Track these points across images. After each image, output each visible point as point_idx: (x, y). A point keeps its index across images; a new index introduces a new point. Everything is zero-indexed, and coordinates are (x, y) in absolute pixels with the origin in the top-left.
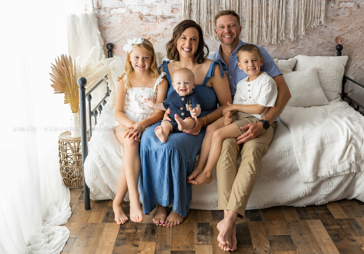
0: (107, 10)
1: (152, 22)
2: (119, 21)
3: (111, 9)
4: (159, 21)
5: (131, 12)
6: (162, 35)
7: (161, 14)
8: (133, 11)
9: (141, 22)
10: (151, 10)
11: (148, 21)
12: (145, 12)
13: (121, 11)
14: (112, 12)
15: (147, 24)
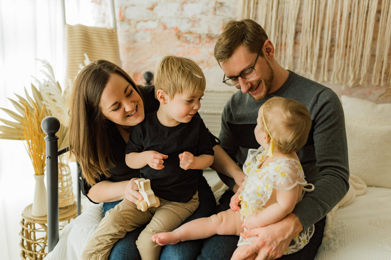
0: (132, 22)
1: (193, 43)
2: (148, 40)
3: (138, 22)
4: (204, 42)
5: (165, 28)
6: (207, 62)
7: (206, 32)
8: (168, 26)
9: (178, 43)
10: (193, 26)
11: (187, 42)
12: (184, 27)
13: (152, 25)
14: (139, 26)
15: (187, 46)
